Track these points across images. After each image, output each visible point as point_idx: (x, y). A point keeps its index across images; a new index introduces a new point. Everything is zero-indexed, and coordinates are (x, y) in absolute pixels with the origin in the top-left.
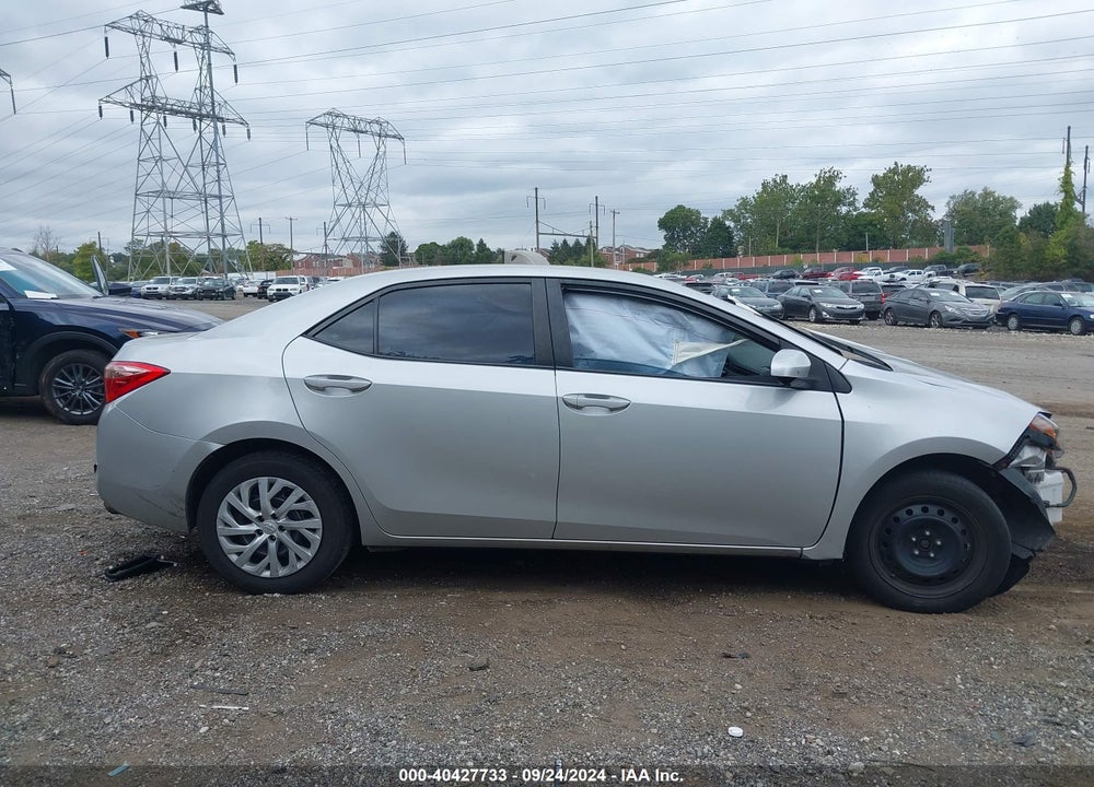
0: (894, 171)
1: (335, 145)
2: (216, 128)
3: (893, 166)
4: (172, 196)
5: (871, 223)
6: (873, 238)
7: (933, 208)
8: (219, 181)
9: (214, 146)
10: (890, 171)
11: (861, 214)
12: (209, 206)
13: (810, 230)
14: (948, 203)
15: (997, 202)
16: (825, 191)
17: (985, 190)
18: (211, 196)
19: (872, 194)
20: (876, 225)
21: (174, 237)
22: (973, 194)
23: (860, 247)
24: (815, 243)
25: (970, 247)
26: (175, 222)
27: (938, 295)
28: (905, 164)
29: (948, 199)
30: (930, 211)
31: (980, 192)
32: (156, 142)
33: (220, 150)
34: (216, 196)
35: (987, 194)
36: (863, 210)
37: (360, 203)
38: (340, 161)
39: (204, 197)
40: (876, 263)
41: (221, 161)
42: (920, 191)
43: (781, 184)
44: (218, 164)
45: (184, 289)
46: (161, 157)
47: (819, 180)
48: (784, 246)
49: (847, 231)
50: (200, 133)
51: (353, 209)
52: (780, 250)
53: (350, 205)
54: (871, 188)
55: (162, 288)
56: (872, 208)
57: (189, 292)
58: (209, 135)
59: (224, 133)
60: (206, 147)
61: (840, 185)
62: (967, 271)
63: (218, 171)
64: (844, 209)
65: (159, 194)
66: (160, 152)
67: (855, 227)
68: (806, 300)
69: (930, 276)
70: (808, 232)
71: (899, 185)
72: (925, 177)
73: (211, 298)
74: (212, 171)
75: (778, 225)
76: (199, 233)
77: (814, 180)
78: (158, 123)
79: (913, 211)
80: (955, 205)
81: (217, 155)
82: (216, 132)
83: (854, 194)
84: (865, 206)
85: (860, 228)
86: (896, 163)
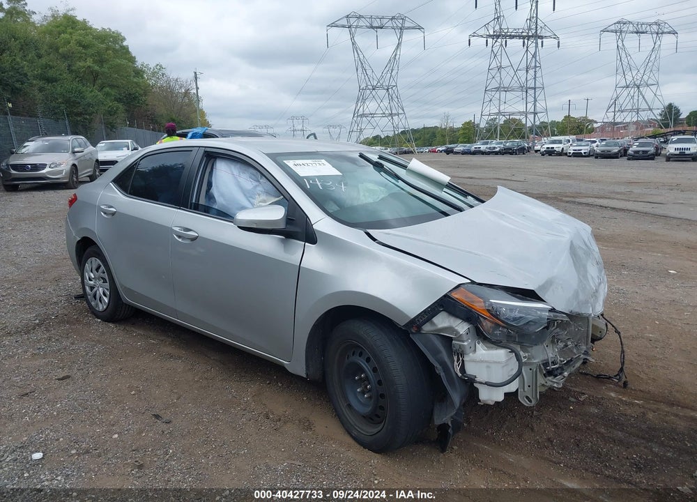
1: (620, 45)
2: (537, 43)
4: (506, 90)
8: (535, 78)
9: (534, 56)
12: (528, 95)
18: (530, 88)
21: (504, 115)
26: (507, 106)
32: (499, 57)
33: (538, 57)
34: (532, 88)
37: (635, 85)
38: (623, 55)
39: (525, 89)
41: (538, 65)
44: (536, 67)
45: (494, 148)
46: (501, 66)
50: (527, 48)
51: (630, 89)
53: (628, 87)
55: (483, 148)
57: (498, 150)
58: (532, 50)
59: (542, 46)
60: (530, 56)
63: (535, 72)
65: (498, 89)
66: (500, 63)
73: (511, 154)
74: (531, 72)
76: (520, 112)
78: (501, 45)
81: (536, 61)
82: (537, 47)
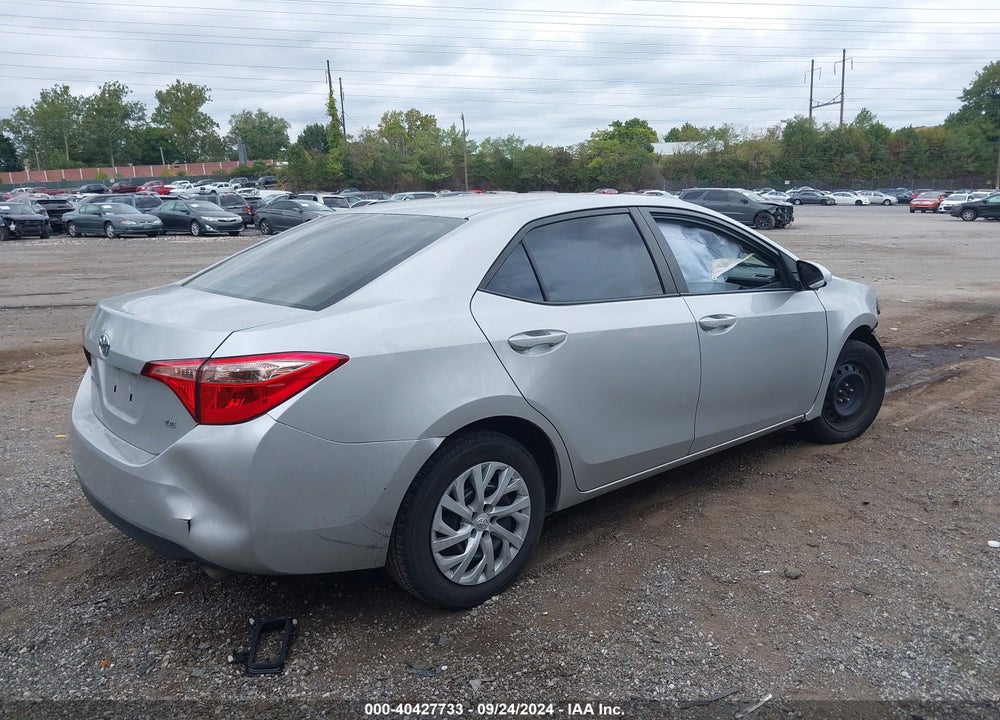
0: (177, 88)
3: (175, 83)
5: (162, 138)
6: (166, 153)
7: (218, 126)
10: (173, 88)
11: (150, 129)
13: (101, 143)
14: (230, 121)
15: (271, 122)
16: (110, 105)
17: (259, 110)
19: (158, 110)
20: (166, 141)
22: (250, 113)
23: (157, 162)
24: (110, 156)
25: (264, 161)
27: (306, 205)
28: (187, 83)
29: (229, 118)
30: (215, 128)
31: (255, 112)
35: (262, 115)
36: (153, 125)
40: (181, 176)
42: (203, 109)
43: (62, 95)
47: (103, 93)
48: (76, 160)
49: (139, 146)
52: (72, 163)
54: (157, 104)
56: (161, 123)
61: (126, 100)
62: (267, 183)
64: (132, 124)
67: (147, 141)
68: (184, 214)
69: (236, 188)
70: (99, 145)
71: (183, 102)
72: (207, 96)
75: (66, 138)
77: (98, 93)
79: (201, 128)
80: (236, 123)
83: (142, 109)
84: (154, 120)
85: (152, 142)
86: (178, 81)
